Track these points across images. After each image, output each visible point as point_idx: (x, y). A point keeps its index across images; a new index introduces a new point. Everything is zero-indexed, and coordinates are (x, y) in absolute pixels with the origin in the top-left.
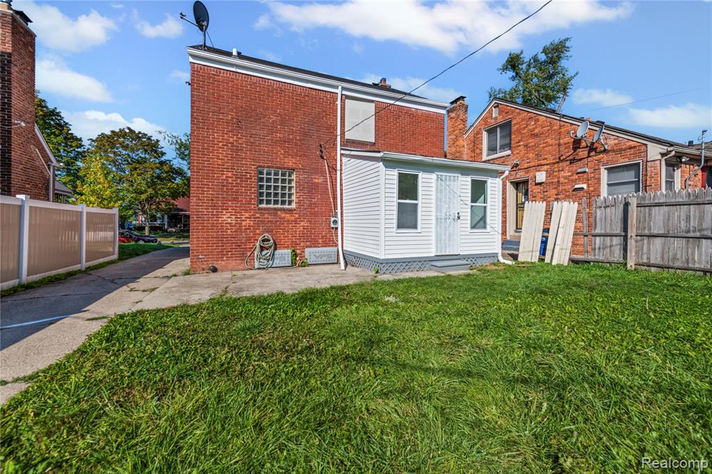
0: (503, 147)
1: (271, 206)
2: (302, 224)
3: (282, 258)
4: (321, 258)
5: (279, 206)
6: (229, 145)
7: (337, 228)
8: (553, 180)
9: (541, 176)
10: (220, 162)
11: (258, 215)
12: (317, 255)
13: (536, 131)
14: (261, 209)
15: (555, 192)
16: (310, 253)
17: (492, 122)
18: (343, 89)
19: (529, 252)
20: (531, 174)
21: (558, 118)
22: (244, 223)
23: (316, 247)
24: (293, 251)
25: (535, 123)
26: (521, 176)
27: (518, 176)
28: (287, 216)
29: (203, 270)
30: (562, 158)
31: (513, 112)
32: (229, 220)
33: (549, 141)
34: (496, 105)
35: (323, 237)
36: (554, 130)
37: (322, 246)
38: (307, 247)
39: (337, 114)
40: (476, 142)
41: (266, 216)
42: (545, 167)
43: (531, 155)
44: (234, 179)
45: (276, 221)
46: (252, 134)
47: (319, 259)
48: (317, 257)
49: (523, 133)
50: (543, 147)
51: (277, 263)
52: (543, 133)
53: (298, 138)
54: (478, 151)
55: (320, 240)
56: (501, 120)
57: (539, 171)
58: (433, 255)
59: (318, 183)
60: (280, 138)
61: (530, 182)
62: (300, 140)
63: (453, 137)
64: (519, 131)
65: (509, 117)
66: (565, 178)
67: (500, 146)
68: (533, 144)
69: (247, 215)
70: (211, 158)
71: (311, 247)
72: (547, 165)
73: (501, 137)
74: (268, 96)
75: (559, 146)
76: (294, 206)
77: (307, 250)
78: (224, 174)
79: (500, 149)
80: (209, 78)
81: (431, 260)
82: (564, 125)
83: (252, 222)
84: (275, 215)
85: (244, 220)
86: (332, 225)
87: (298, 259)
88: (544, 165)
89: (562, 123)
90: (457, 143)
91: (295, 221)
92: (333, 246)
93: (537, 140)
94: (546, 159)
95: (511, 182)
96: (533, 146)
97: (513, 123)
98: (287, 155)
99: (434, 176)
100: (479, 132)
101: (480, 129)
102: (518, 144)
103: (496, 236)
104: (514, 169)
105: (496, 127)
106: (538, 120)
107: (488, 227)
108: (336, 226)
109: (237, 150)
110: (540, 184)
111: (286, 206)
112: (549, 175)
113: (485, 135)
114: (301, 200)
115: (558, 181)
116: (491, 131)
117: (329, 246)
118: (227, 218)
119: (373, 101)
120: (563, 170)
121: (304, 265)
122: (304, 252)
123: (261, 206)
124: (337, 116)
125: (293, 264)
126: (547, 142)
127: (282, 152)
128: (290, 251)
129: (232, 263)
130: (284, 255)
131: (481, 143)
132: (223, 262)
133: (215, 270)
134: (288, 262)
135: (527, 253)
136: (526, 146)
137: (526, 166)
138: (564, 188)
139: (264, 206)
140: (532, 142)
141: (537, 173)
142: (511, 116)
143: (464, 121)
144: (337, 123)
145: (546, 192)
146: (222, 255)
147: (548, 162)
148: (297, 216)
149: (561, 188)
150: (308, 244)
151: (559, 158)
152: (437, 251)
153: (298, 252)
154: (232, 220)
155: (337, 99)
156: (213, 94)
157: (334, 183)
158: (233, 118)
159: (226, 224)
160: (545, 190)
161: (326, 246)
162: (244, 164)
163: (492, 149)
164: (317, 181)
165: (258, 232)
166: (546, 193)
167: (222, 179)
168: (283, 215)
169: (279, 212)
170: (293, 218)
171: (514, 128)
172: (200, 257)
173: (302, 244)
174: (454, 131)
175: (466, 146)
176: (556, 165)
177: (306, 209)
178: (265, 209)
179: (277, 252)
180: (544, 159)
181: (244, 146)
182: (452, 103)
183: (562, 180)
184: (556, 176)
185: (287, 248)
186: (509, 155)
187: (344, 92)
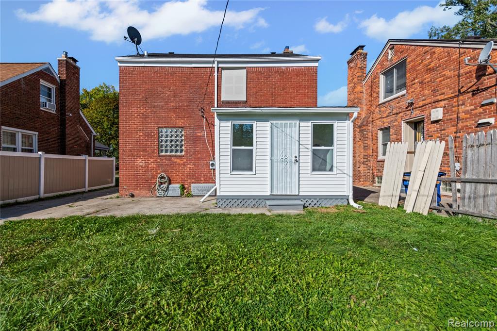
0: (399, 88)
1: (168, 154)
2: (189, 166)
3: (174, 190)
4: (202, 191)
5: (173, 154)
6: (141, 115)
7: (214, 170)
8: (452, 117)
9: (437, 113)
10: (135, 126)
11: (159, 160)
12: (199, 189)
13: (433, 64)
14: (161, 156)
15: (454, 129)
16: (194, 188)
17: (388, 64)
18: (219, 63)
19: (389, 196)
20: (427, 112)
21: (457, 46)
22: (150, 166)
23: (199, 183)
24: (182, 185)
25: (431, 57)
26: (416, 115)
27: (413, 116)
28: (178, 161)
29: (126, 195)
30: (462, 90)
31: (407, 50)
32: (141, 164)
33: (447, 73)
34: (391, 46)
35: (204, 176)
36: (453, 60)
37: (204, 183)
38: (193, 183)
39: (214, 83)
40: (373, 87)
41: (164, 161)
42: (443, 103)
43: (426, 92)
44: (144, 137)
45: (171, 164)
46: (155, 106)
47: (201, 192)
48: (199, 191)
49: (419, 70)
50: (440, 81)
51: (170, 193)
52: (440, 66)
53: (185, 104)
54: (375, 95)
55: (202, 178)
56: (396, 60)
57: (436, 107)
58: (268, 194)
59: (200, 136)
60: (173, 106)
61: (426, 120)
62: (187, 106)
63: (352, 85)
64: (414, 68)
65: (404, 56)
66: (466, 112)
67: (397, 87)
68: (429, 79)
69: (152, 160)
70: (131, 124)
71: (195, 183)
72: (444, 100)
73: (398, 77)
74: (165, 78)
75: (459, 77)
76: (183, 153)
77: (192, 185)
78: (138, 134)
79: (397, 90)
80: (129, 74)
81: (267, 198)
82: (465, 52)
83: (154, 165)
84: (170, 160)
85: (150, 164)
86: (211, 167)
87: (185, 191)
88: (441, 101)
89: (462, 50)
90: (356, 90)
91: (184, 164)
92: (212, 183)
93: (433, 75)
94: (444, 93)
95: (407, 123)
96: (428, 82)
97: (407, 61)
98: (178, 117)
99: (268, 124)
100: (376, 77)
101: (377, 73)
102: (413, 82)
103: (346, 179)
104: (409, 108)
105: (392, 69)
106: (434, 53)
107: (335, 169)
108: (214, 168)
109: (146, 118)
110: (436, 122)
111: (178, 154)
112: (446, 110)
113: (382, 78)
114: (188, 149)
115: (458, 117)
116: (388, 73)
117: (209, 183)
118: (140, 162)
119: (245, 68)
120: (463, 104)
121: (190, 195)
122: (190, 186)
123: (161, 154)
124: (214, 85)
125: (182, 195)
126: (444, 75)
127: (174, 115)
128: (179, 185)
129: (143, 192)
130: (175, 188)
131: (378, 87)
132: (138, 191)
133: (133, 196)
134: (178, 193)
135: (386, 198)
136: (421, 83)
137: (421, 104)
138: (465, 124)
139: (164, 154)
140: (427, 77)
141: (432, 110)
142: (406, 55)
143: (362, 69)
144: (214, 90)
145: (444, 130)
146: (137, 186)
147: (446, 97)
148: (185, 160)
149: (460, 125)
150: (193, 180)
151: (459, 90)
152: (272, 191)
153: (186, 186)
154: (143, 164)
155: (214, 71)
156: (131, 83)
157: (213, 135)
158: (143, 97)
159: (139, 166)
160: (443, 128)
161: (207, 183)
162: (150, 126)
163: (389, 91)
164: (199, 134)
165: (159, 172)
166: (443, 132)
167: (137, 138)
168: (175, 160)
169: (173, 158)
170: (182, 162)
171: (409, 66)
172: (125, 187)
173: (189, 181)
174: (353, 79)
175: (364, 92)
176: (455, 100)
177: (191, 155)
178: (163, 156)
179: (170, 186)
180: (440, 95)
181: (150, 114)
182: (352, 54)
183: (462, 115)
184: (455, 112)
185: (178, 183)
186: (404, 95)
187: (220, 65)
